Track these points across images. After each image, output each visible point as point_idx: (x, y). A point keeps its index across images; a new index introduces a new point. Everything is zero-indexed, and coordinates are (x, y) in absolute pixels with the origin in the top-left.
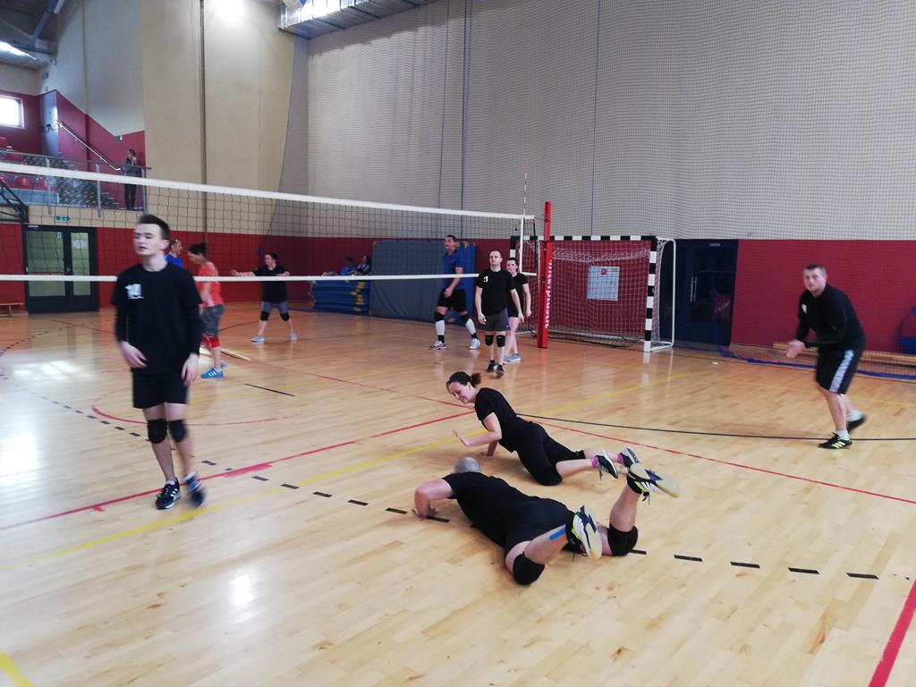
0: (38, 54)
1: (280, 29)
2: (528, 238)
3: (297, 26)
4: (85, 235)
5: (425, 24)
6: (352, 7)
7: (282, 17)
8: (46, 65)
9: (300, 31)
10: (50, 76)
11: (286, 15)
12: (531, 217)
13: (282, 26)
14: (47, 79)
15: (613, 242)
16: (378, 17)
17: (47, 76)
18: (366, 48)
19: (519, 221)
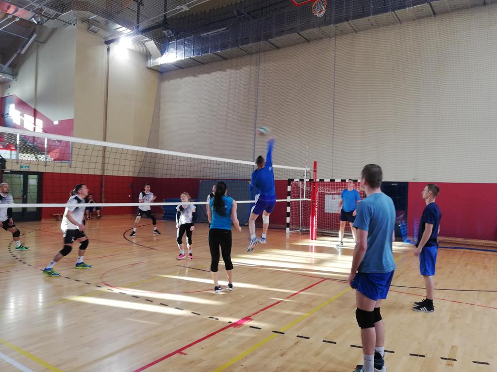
0: (6, 75)
1: (148, 67)
2: (308, 180)
3: (158, 66)
4: (36, 177)
5: (231, 68)
6: (191, 58)
7: (149, 61)
8: (9, 81)
9: (160, 69)
10: (11, 86)
11: (152, 61)
12: (309, 169)
13: (149, 66)
14: (9, 89)
15: (337, 182)
16: (203, 64)
17: (10, 87)
18: (196, 79)
19: (304, 171)
